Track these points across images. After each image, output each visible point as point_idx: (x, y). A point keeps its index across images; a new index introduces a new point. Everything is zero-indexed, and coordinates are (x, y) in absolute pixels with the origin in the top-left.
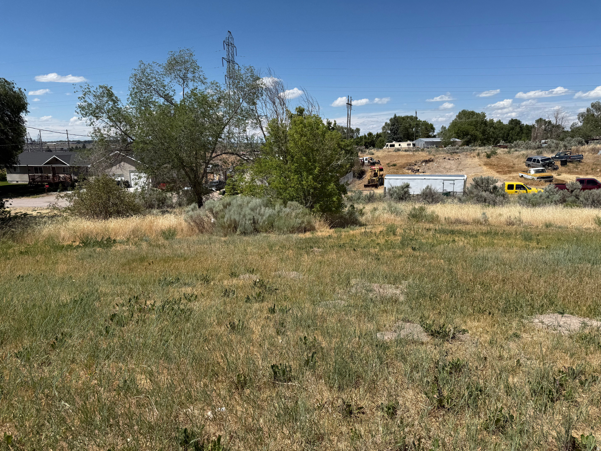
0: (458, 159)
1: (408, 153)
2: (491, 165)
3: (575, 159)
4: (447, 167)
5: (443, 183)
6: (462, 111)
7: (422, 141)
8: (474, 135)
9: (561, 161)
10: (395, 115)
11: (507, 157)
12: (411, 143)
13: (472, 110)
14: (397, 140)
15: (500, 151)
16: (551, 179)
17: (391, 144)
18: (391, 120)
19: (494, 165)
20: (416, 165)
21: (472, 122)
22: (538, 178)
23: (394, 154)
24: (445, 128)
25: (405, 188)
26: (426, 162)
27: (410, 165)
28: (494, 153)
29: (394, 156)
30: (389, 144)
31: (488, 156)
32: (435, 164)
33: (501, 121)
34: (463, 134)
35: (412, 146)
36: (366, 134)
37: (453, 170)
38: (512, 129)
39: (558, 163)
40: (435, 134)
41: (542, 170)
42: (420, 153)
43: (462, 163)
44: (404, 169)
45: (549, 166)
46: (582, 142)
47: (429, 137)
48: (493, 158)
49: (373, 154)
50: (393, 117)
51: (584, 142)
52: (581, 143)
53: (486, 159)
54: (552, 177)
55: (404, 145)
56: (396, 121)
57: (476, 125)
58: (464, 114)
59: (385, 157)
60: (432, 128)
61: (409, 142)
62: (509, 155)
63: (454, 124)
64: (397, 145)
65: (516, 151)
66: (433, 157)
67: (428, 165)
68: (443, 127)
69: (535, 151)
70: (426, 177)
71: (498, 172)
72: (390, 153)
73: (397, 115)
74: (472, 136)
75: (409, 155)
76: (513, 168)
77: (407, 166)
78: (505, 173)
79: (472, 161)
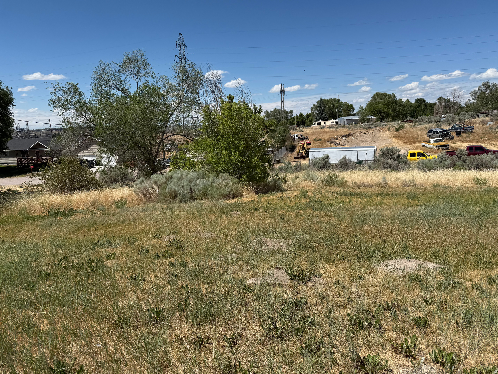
0: (372, 133)
1: (331, 129)
2: (399, 137)
3: (468, 129)
4: (363, 140)
5: (357, 154)
6: (376, 93)
7: (343, 119)
8: (387, 113)
9: (456, 132)
10: (321, 98)
11: (412, 130)
12: (334, 121)
13: (384, 92)
14: (323, 118)
15: (407, 125)
16: (447, 147)
17: (318, 122)
18: (318, 102)
19: (402, 137)
20: (337, 139)
21: (385, 102)
22: (437, 147)
23: (320, 130)
25: (326, 158)
26: (346, 136)
27: (333, 140)
28: (401, 127)
29: (320, 132)
30: (316, 122)
31: (397, 130)
32: (353, 138)
33: (409, 100)
34: (377, 112)
35: (335, 123)
36: (298, 115)
37: (368, 142)
38: (419, 106)
39: (453, 134)
40: (354, 113)
41: (440, 139)
42: (341, 129)
43: (376, 136)
44: (328, 143)
45: (446, 136)
46: (474, 115)
47: (350, 115)
48: (401, 132)
49: (303, 131)
50: (319, 100)
51: (475, 116)
52: (473, 117)
53: (395, 133)
54: (448, 145)
55: (328, 123)
56: (322, 103)
57: (387, 105)
58: (378, 96)
59: (313, 133)
60: (352, 108)
61: (332, 120)
62: (414, 128)
63: (370, 104)
64: (322, 123)
65: (420, 124)
66: (351, 132)
67: (347, 139)
68: (360, 106)
69: (435, 124)
70: (343, 149)
71: (405, 143)
72: (317, 130)
73: (323, 98)
74: (385, 113)
75: (332, 131)
76: (417, 139)
77: (331, 140)
78: (410, 143)
79: (384, 135)
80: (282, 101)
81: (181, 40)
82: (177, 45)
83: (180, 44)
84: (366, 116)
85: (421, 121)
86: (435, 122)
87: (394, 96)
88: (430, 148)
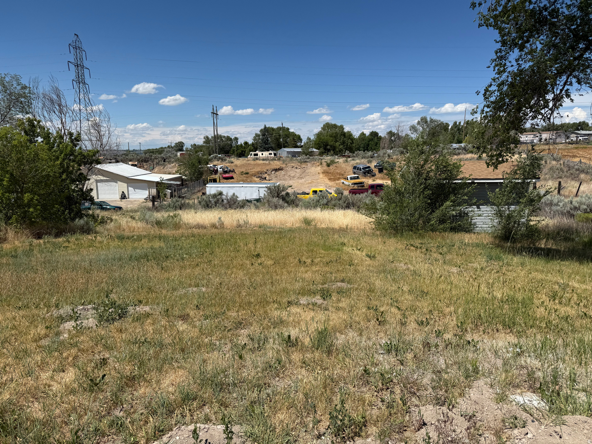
0: (304, 167)
1: (264, 162)
2: (327, 173)
5: (259, 191)
6: (326, 124)
7: (284, 152)
8: (333, 146)
9: (379, 169)
10: (265, 125)
11: (343, 165)
12: (273, 152)
13: (334, 123)
14: (268, 149)
15: (341, 160)
16: (363, 184)
17: (255, 153)
18: (261, 131)
19: (330, 173)
20: (266, 173)
21: (333, 134)
22: (352, 184)
23: (252, 162)
24: (310, 139)
26: (276, 170)
27: (261, 174)
28: (333, 162)
30: (253, 153)
31: (328, 165)
32: (283, 172)
34: (324, 144)
35: (273, 155)
37: (296, 178)
38: (372, 140)
39: (376, 171)
40: (302, 144)
42: (276, 162)
43: (306, 171)
44: (253, 177)
45: (368, 173)
47: (296, 147)
48: (331, 167)
49: (232, 163)
50: (263, 127)
53: (325, 168)
55: (266, 154)
56: (266, 131)
57: (335, 137)
58: (328, 126)
59: (242, 166)
60: (299, 139)
61: (270, 152)
62: (346, 164)
63: (319, 135)
64: (260, 154)
65: (353, 160)
66: (284, 166)
67: (277, 173)
68: (308, 138)
69: (367, 160)
70: (244, 185)
71: (329, 179)
72: (248, 162)
73: (267, 126)
74: (331, 146)
75: (265, 164)
76: (343, 175)
77: (258, 174)
78: (334, 180)
79: (314, 170)
80: (215, 126)
82: (71, 48)
83: (76, 47)
84: (309, 148)
85: (357, 156)
86: (368, 158)
87: (342, 127)
88: (346, 185)
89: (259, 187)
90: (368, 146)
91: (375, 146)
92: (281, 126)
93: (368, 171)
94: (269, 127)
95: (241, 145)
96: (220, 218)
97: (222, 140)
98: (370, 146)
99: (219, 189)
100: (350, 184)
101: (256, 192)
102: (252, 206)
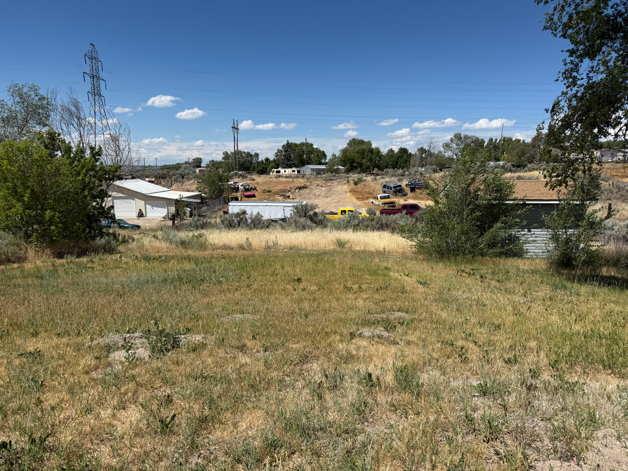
0: (330, 186)
2: (355, 191)
3: (423, 185)
4: (317, 194)
5: (284, 210)
6: (353, 140)
7: (308, 169)
8: (360, 163)
9: (411, 188)
10: (288, 141)
11: (372, 184)
12: (296, 169)
13: (361, 139)
14: (291, 166)
15: (369, 178)
16: (393, 204)
17: (277, 170)
18: (283, 146)
19: (358, 192)
20: (290, 191)
21: (360, 150)
23: (275, 180)
24: (335, 155)
26: (300, 188)
27: (284, 192)
28: (360, 180)
29: (274, 182)
30: (275, 170)
31: (356, 184)
32: (307, 191)
34: (350, 161)
35: (296, 172)
37: (321, 197)
38: (401, 157)
39: (408, 190)
40: (327, 161)
41: (388, 196)
42: (300, 179)
43: (332, 190)
44: (276, 196)
45: (399, 192)
46: (436, 170)
47: (320, 164)
48: (359, 186)
49: (254, 180)
50: (285, 143)
51: (438, 170)
53: (353, 186)
54: (395, 203)
55: (289, 171)
56: (289, 147)
57: (362, 153)
58: (354, 142)
59: (264, 183)
60: (324, 155)
61: (294, 169)
62: (375, 182)
63: (344, 151)
64: (282, 171)
65: (382, 178)
66: (308, 184)
67: (301, 191)
68: (333, 154)
69: (397, 178)
70: (269, 204)
71: (357, 198)
72: (271, 179)
73: (290, 142)
74: (358, 163)
75: (289, 181)
77: (281, 192)
78: (363, 199)
79: (341, 188)
80: (236, 141)
81: (93, 53)
82: (87, 58)
83: (92, 58)
84: (334, 166)
85: (386, 174)
86: (398, 176)
87: (369, 143)
88: (376, 205)
89: (285, 207)
90: (397, 163)
91: (404, 163)
92: (305, 142)
93: (399, 190)
94: (292, 143)
95: (262, 161)
96: (247, 239)
97: (242, 156)
98: (399, 163)
99: (242, 208)
100: (381, 204)
101: (281, 211)
102: (278, 226)
